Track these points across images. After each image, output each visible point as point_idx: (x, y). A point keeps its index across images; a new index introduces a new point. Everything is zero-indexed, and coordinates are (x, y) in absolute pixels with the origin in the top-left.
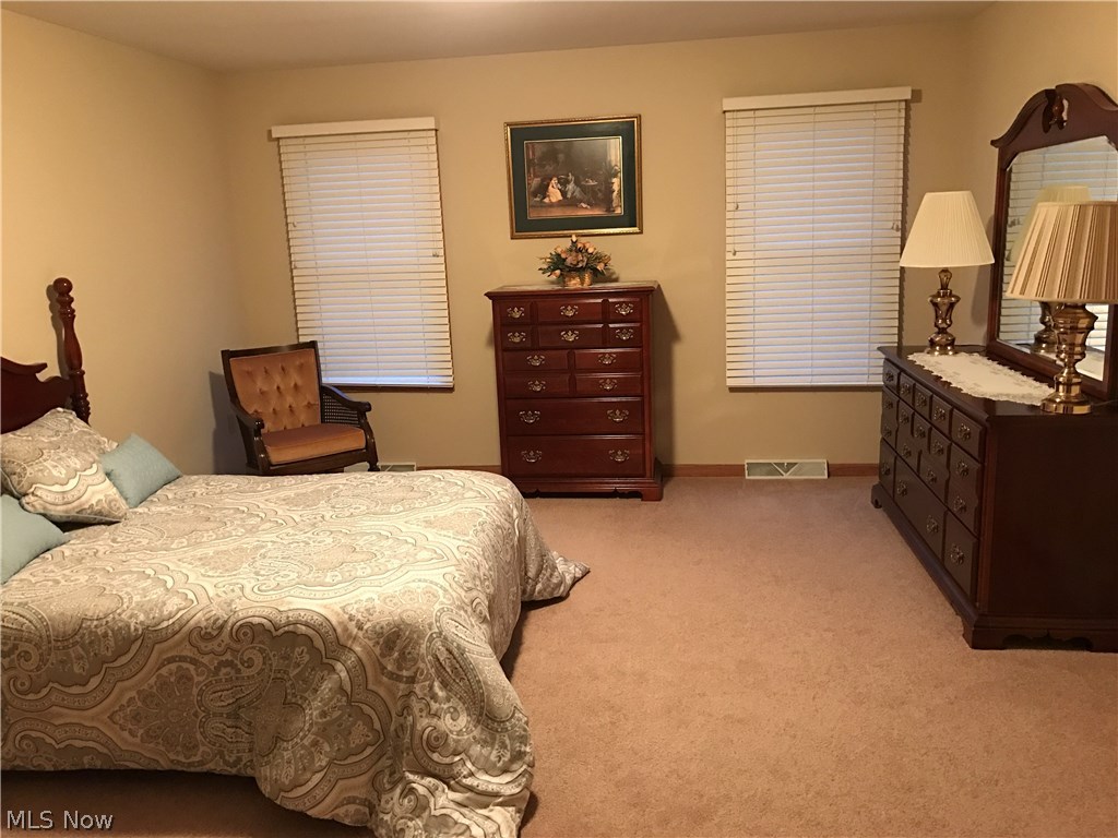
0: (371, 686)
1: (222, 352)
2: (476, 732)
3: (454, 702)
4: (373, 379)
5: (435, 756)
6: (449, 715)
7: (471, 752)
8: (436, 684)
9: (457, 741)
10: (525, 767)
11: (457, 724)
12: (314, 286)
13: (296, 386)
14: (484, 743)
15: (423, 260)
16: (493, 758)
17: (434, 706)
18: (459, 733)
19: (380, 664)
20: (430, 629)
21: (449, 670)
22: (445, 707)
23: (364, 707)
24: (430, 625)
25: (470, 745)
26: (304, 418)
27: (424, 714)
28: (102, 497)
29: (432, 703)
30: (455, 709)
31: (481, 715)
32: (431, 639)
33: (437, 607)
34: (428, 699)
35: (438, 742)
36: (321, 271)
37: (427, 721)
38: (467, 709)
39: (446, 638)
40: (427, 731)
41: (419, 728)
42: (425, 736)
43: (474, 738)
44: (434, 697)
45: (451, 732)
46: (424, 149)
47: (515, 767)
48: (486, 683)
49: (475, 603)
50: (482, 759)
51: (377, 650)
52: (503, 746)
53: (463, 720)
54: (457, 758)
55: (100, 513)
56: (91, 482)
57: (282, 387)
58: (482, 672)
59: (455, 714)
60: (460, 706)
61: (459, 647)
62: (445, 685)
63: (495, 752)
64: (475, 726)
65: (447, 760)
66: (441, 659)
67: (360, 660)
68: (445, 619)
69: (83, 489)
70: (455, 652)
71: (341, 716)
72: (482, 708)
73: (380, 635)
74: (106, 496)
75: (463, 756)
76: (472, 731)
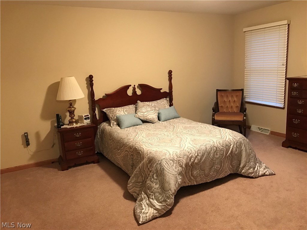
0: (144, 169)
1: (217, 89)
2: (159, 190)
3: (158, 181)
4: (261, 102)
5: (148, 191)
6: (155, 183)
7: (155, 194)
8: (155, 175)
9: (154, 190)
10: (165, 204)
11: (156, 186)
12: (249, 73)
13: (235, 101)
14: (160, 194)
15: (279, 66)
16: (160, 198)
17: (152, 180)
18: (155, 188)
19: (147, 165)
20: (158, 162)
21: (159, 173)
22: (155, 181)
23: (142, 173)
24: (159, 161)
25: (156, 192)
26: (235, 110)
27: (149, 180)
28: (152, 117)
29: (152, 179)
30: (157, 183)
31: (162, 187)
32: (157, 164)
33: (164, 157)
34: (152, 177)
35: (150, 188)
36: (252, 69)
37: (149, 182)
38: (160, 184)
39: (161, 165)
40: (148, 184)
41: (147, 183)
42: (148, 185)
43: (158, 191)
44: (153, 177)
45: (154, 187)
46: (284, 31)
47: (163, 203)
48: (165, 180)
49: (180, 161)
50: (157, 197)
51: (147, 162)
52: (163, 197)
53: (157, 186)
54: (152, 194)
55: (151, 120)
56: (150, 114)
57: (231, 100)
58: (166, 177)
59: (157, 184)
60: (158, 183)
61: (163, 169)
62: (157, 176)
63: (161, 197)
64: (160, 189)
65: (150, 193)
66: (158, 170)
67: (144, 162)
68: (164, 161)
69: (148, 115)
70: (162, 169)
71: (138, 173)
72: (162, 185)
73: (149, 158)
74: (153, 117)
75: (153, 194)
76: (158, 189)
